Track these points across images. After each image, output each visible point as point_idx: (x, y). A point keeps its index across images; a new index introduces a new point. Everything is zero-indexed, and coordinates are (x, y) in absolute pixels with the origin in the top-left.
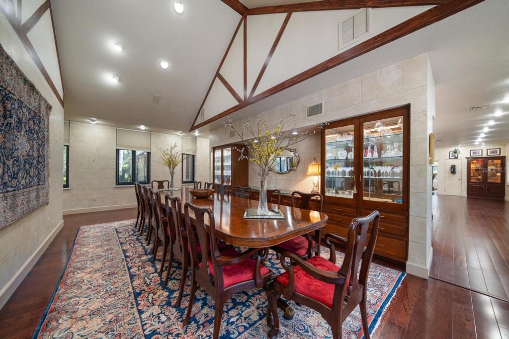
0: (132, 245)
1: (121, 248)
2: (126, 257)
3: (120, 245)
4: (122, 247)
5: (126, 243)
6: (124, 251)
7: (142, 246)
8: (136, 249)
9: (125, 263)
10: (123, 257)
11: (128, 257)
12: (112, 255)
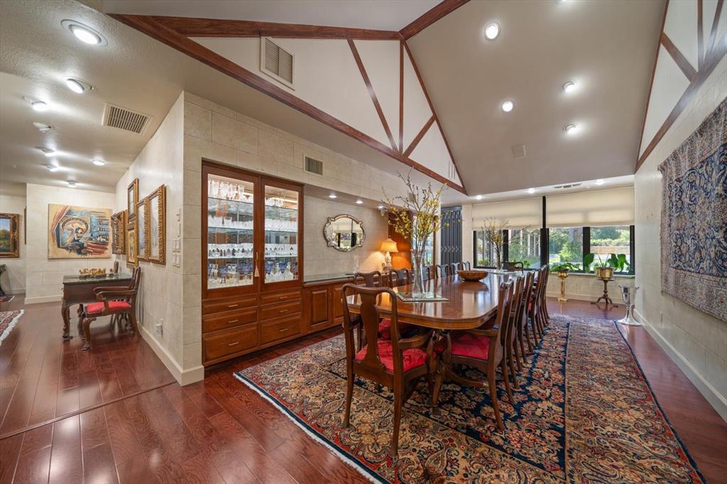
0: (546, 375)
1: (567, 380)
2: (563, 364)
3: (566, 385)
4: (564, 381)
5: (554, 385)
6: (563, 371)
7: (534, 366)
8: (545, 366)
9: (567, 358)
10: (567, 365)
11: (560, 362)
12: (581, 375)
